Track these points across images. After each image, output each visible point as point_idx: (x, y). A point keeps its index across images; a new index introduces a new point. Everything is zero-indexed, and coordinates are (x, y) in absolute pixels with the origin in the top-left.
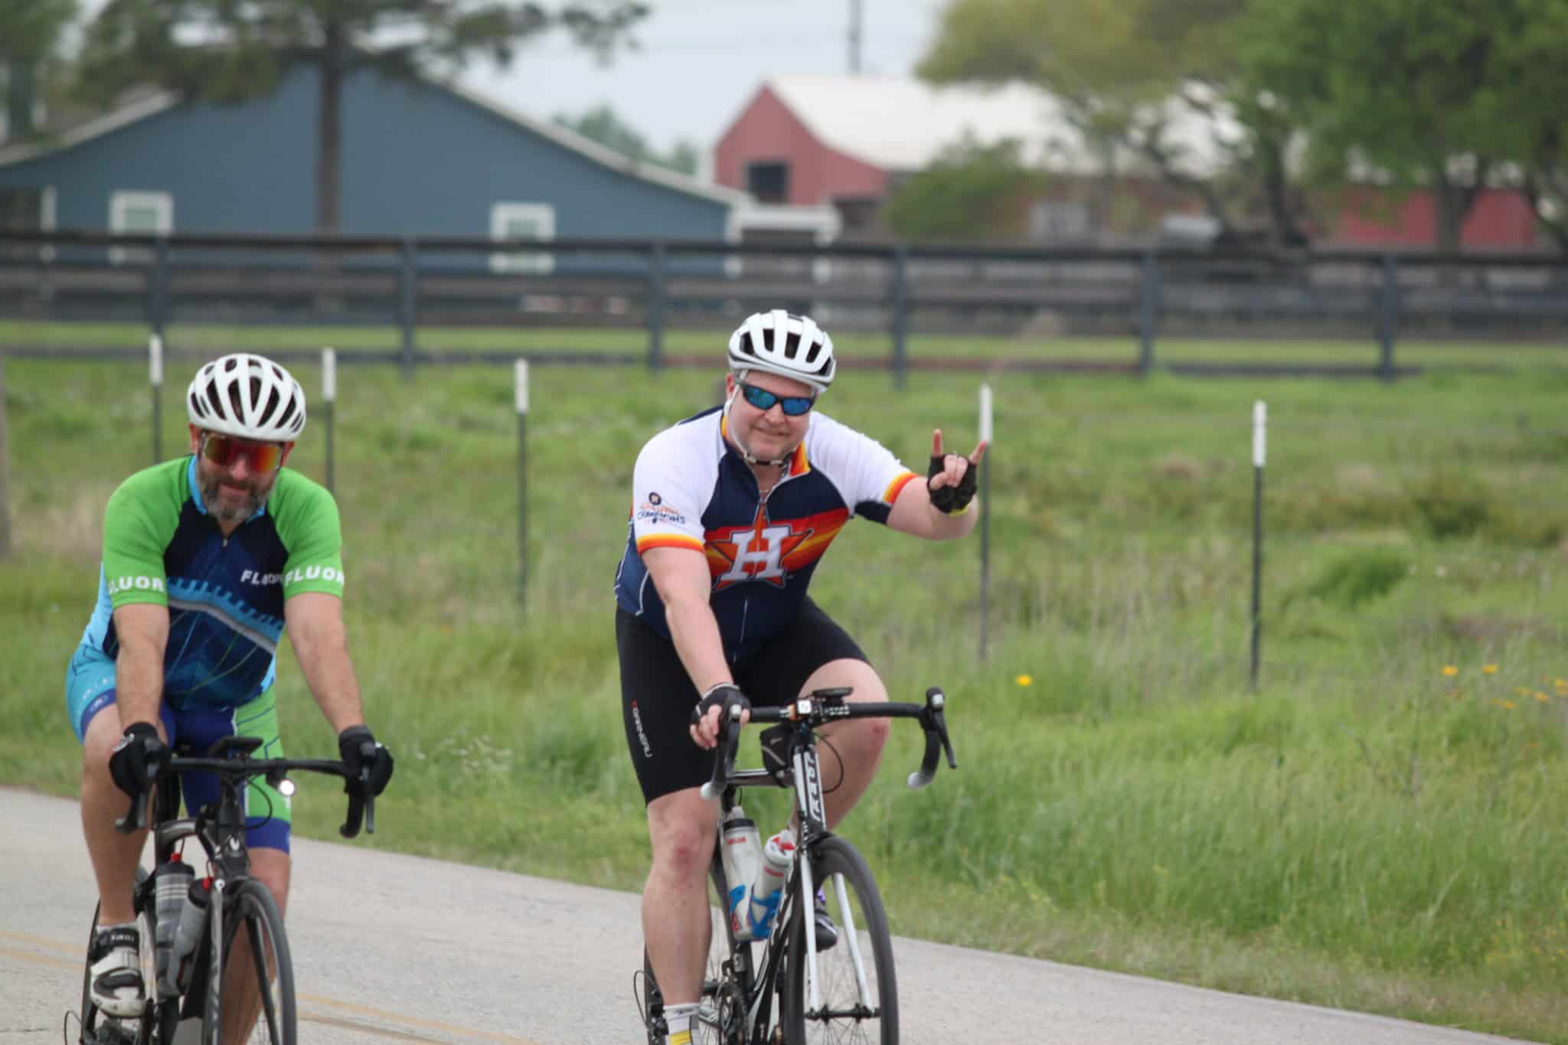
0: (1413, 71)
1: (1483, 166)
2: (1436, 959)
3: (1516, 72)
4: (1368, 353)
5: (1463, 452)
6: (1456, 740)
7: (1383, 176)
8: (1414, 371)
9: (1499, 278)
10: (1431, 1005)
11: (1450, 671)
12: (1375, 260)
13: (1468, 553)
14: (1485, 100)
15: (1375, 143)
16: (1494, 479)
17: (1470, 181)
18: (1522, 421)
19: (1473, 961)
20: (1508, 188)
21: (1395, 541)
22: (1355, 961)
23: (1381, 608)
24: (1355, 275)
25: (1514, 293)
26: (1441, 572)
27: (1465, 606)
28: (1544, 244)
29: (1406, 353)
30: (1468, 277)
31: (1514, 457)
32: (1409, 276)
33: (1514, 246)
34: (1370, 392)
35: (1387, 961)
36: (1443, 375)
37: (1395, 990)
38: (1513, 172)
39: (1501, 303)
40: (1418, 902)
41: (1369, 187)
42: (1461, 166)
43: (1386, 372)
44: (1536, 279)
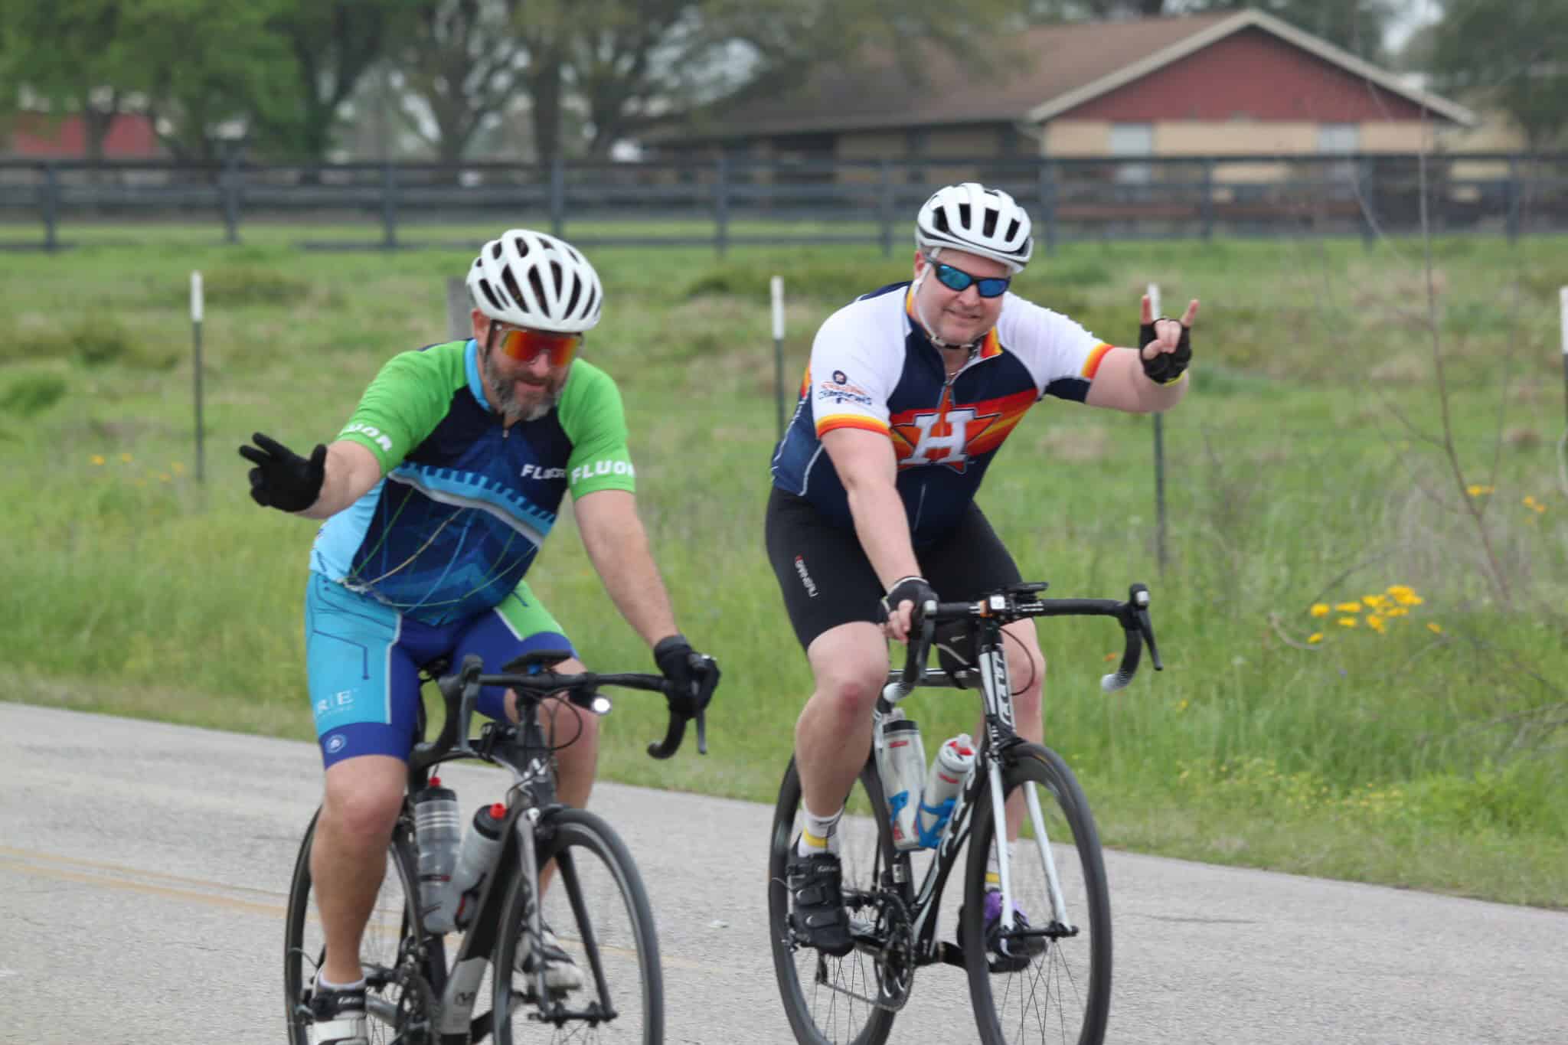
0: (65, 28)
1: (117, 96)
2: (89, 666)
3: (139, 29)
4: (36, 233)
5: (106, 303)
6: (104, 509)
7: (45, 105)
8: (70, 245)
9: (132, 178)
10: (86, 699)
11: (98, 460)
12: (40, 166)
13: (112, 375)
14: (116, 52)
15: (39, 81)
16: (130, 322)
17: (107, 109)
18: (149, 281)
19: (117, 666)
20: (136, 112)
21: (59, 368)
22: (30, 669)
23: (51, 417)
24: (27, 178)
25: (143, 188)
26: (92, 389)
27: (109, 413)
28: (163, 153)
29: (65, 232)
30: (108, 177)
31: (142, 306)
32: (68, 177)
33: (142, 153)
34: (41, 262)
35: (55, 669)
36: (92, 248)
37: (60, 689)
38: (137, 101)
39: (131, 196)
40: (77, 625)
41: (35, 114)
42: (101, 97)
43: (50, 246)
44: (158, 177)
